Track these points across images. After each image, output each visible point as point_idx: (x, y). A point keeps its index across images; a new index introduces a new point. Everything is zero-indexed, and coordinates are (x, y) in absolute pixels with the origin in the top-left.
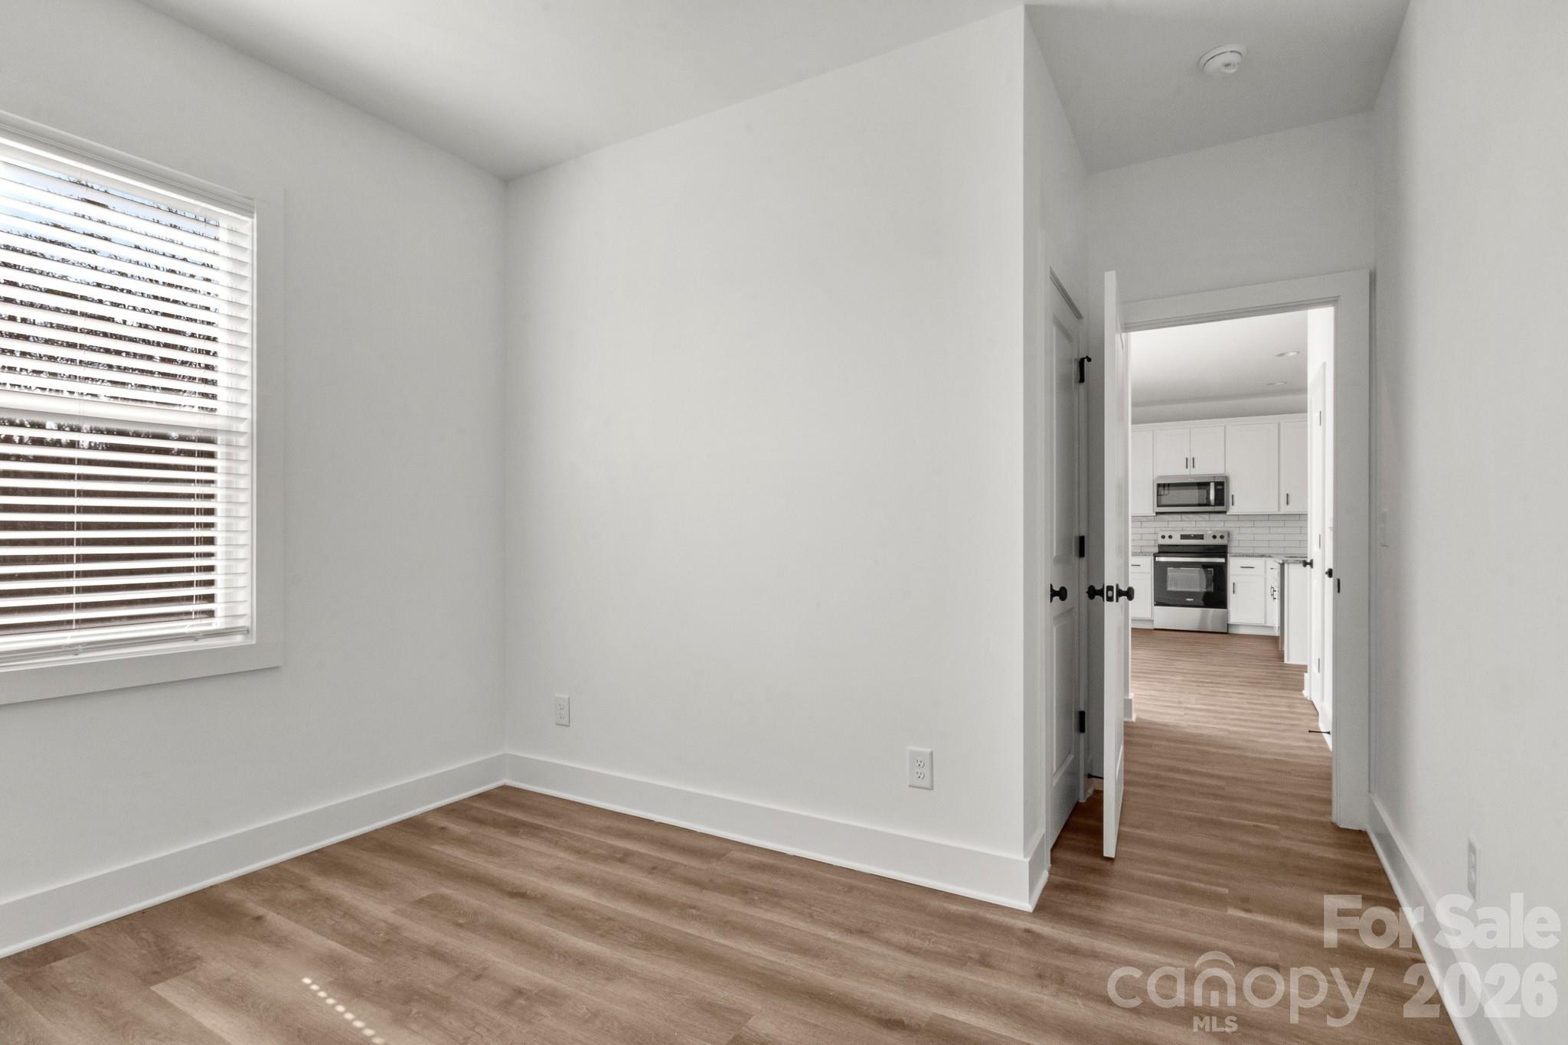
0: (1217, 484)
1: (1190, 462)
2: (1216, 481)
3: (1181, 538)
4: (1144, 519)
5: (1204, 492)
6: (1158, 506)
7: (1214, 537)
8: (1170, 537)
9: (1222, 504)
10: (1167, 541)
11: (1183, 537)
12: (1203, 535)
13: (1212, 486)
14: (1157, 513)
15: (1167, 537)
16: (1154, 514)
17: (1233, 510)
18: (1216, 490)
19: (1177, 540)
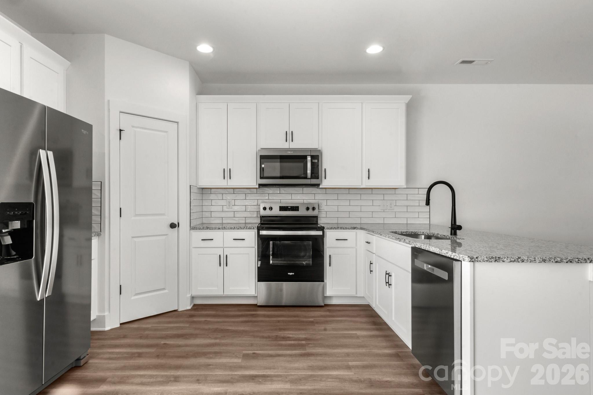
0: (313, 157)
1: (289, 136)
2: (311, 154)
3: (280, 210)
4: (248, 191)
5: (301, 165)
6: (261, 178)
7: (308, 209)
8: (271, 209)
9: (317, 178)
10: (268, 213)
11: (282, 209)
12: (298, 207)
13: (309, 158)
14: (261, 185)
15: (268, 209)
16: (257, 187)
17: (325, 183)
18: (313, 164)
19: (276, 212)
